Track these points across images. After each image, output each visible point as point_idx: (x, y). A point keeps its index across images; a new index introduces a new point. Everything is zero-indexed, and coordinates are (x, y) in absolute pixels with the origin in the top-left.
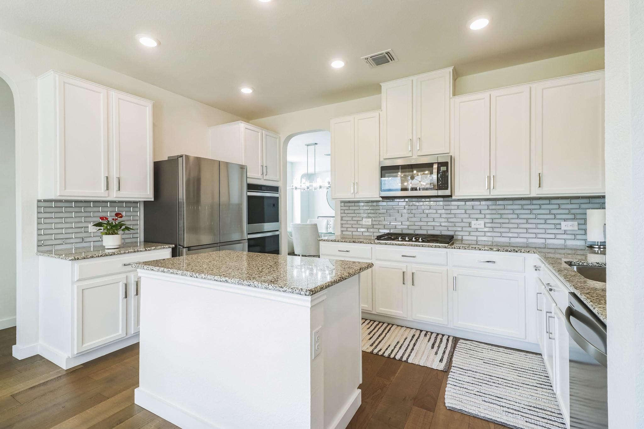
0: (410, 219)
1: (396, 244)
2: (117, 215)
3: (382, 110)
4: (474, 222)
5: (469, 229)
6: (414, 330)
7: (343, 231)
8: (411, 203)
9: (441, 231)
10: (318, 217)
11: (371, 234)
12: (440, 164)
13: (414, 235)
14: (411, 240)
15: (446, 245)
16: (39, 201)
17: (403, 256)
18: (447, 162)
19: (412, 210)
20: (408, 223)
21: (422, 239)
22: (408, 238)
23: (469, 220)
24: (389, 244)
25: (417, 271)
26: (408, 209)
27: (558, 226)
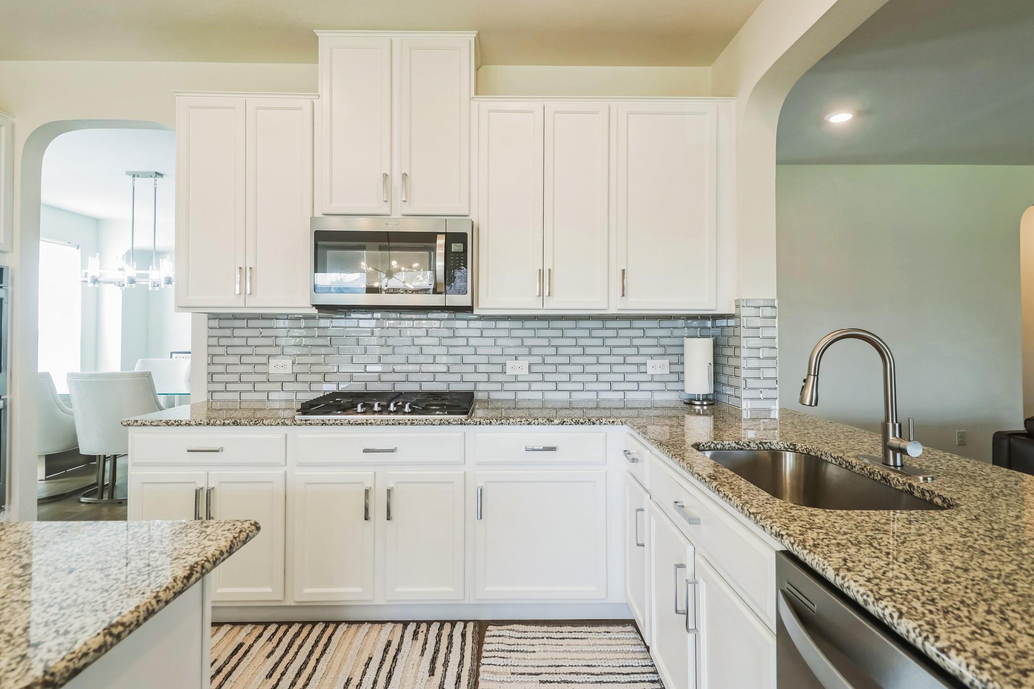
0: (384, 359)
1: (349, 423)
3: (319, 96)
4: (510, 363)
5: (501, 378)
6: (389, 626)
7: (213, 392)
8: (388, 323)
9: (448, 383)
10: (172, 353)
11: (292, 396)
12: (451, 238)
13: (393, 396)
14: (384, 410)
15: (463, 417)
17: (365, 451)
18: (465, 235)
19: (389, 337)
20: (378, 368)
21: (410, 407)
22: (379, 405)
23: (501, 360)
24: (331, 422)
25: (398, 483)
26: (381, 337)
27: (642, 369)
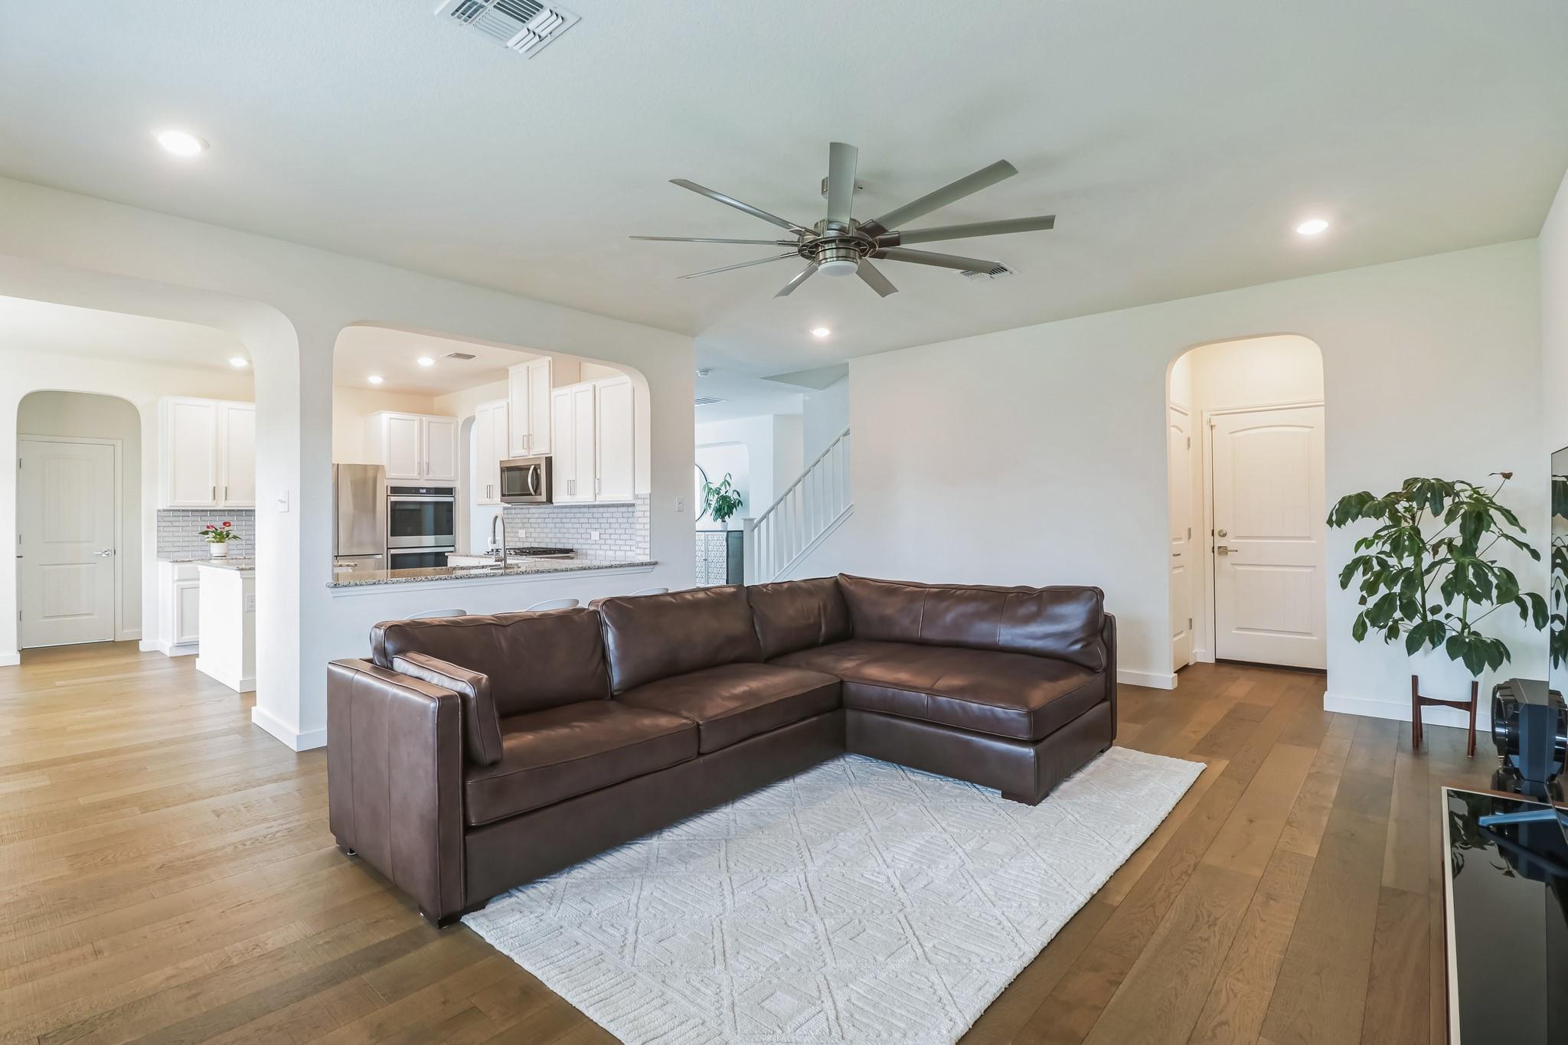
2: (225, 524)
3: (509, 399)
16: (159, 511)
